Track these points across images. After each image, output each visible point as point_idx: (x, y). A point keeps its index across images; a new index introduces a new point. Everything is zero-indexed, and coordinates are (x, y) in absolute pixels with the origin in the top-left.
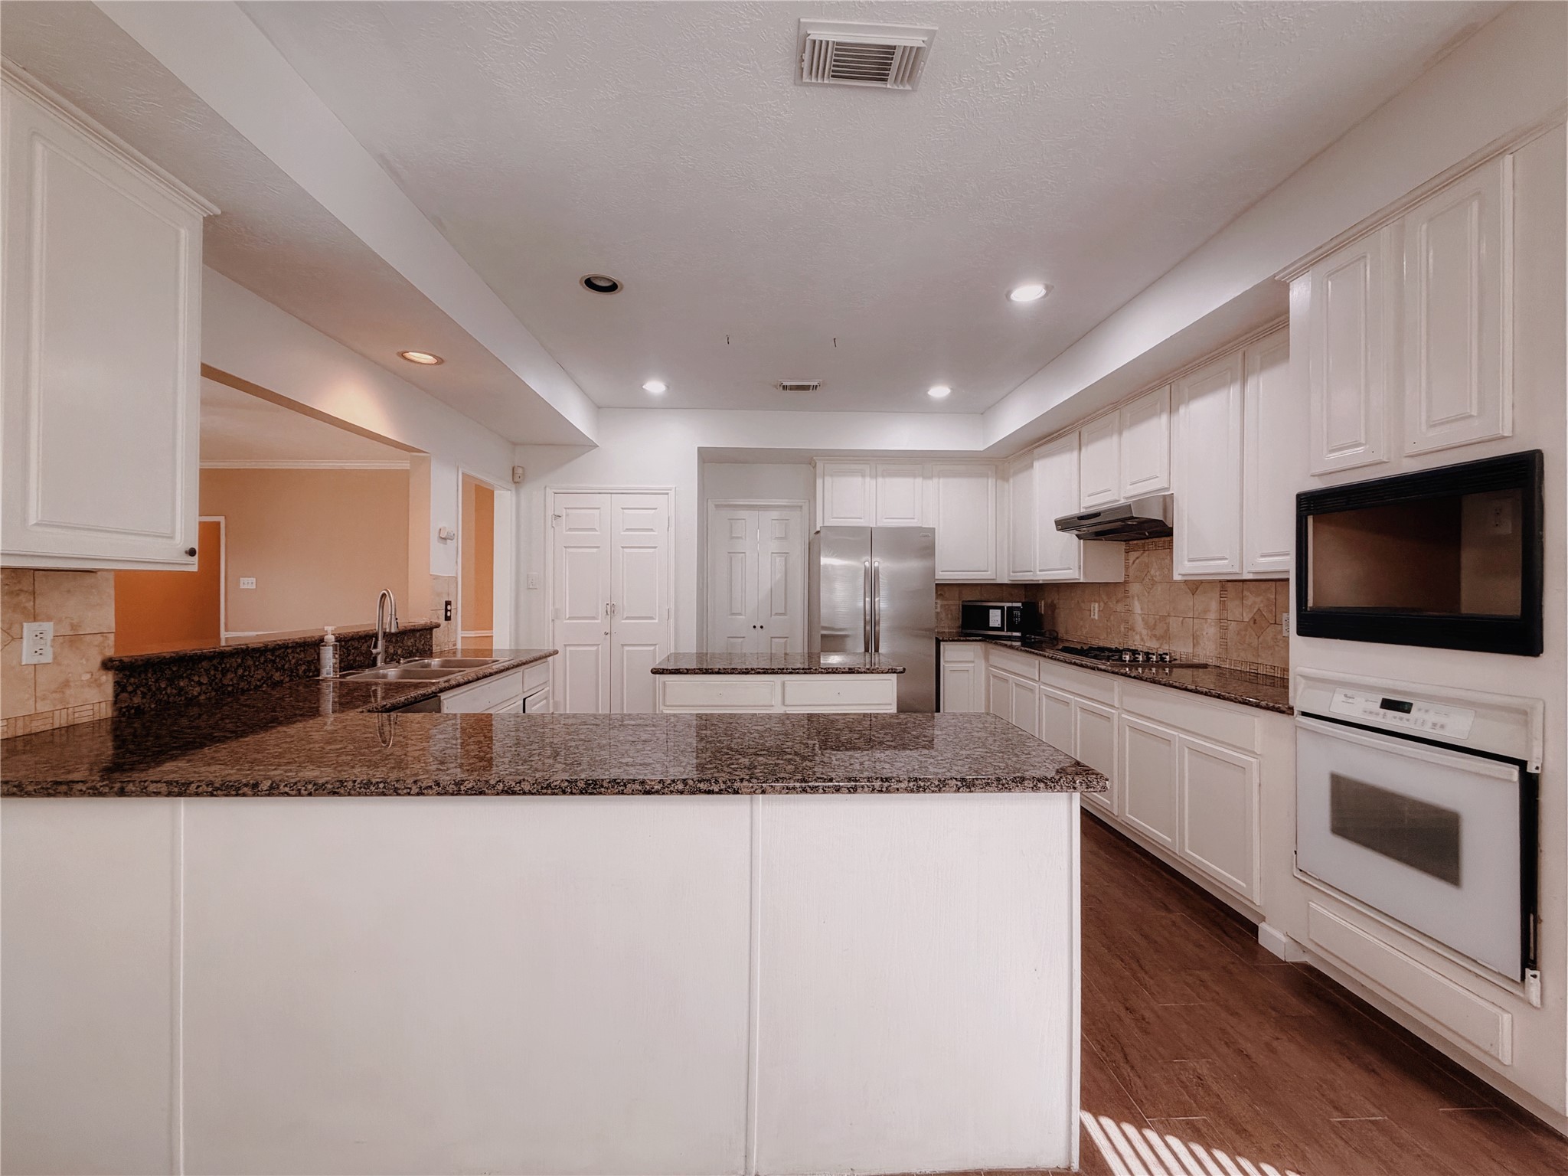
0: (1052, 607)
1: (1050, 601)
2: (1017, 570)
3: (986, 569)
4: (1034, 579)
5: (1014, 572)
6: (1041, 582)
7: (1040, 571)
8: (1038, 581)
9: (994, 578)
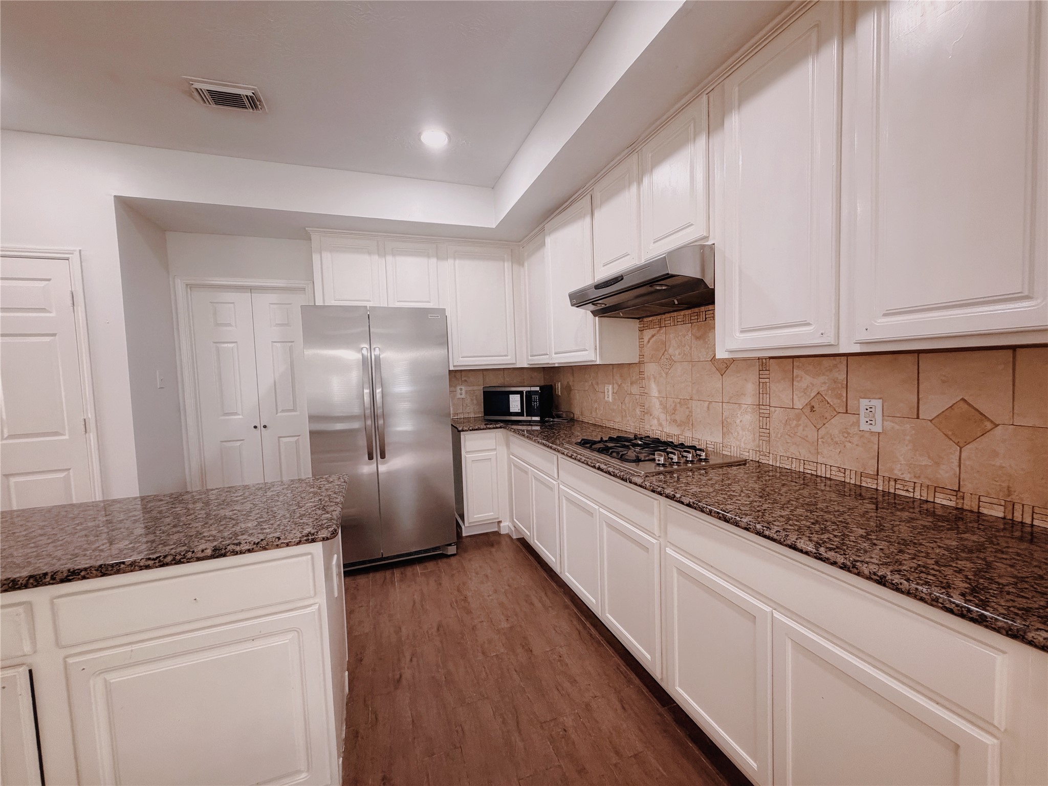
0: (568, 389)
1: (565, 383)
2: (534, 354)
3: (506, 353)
4: (551, 362)
5: (531, 356)
6: (557, 365)
7: (556, 353)
8: (554, 364)
9: (514, 362)
